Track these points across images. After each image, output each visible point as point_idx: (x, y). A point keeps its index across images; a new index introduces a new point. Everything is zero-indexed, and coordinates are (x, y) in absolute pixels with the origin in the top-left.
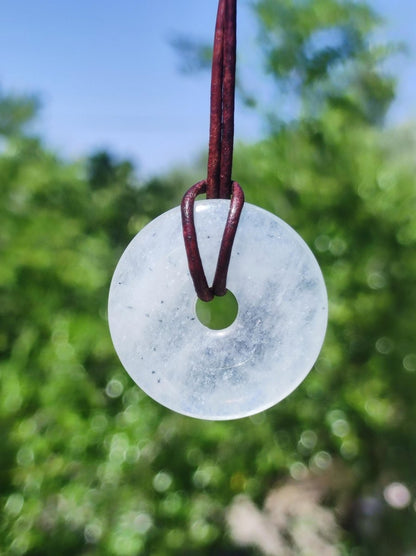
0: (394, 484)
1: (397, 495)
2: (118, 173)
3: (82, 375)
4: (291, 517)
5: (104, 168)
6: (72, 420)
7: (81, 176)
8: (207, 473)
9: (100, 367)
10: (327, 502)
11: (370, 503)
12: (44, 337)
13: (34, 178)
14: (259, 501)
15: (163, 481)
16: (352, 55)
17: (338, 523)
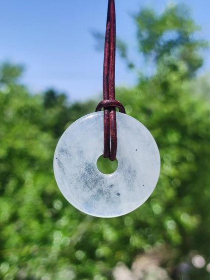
0: (197, 256)
1: (198, 261)
2: (58, 100)
3: (40, 203)
4: (145, 273)
5: (51, 98)
6: (34, 225)
7: (39, 102)
8: (102, 251)
9: (49, 197)
10: (163, 265)
11: (184, 266)
12: (21, 183)
13: (17, 103)
14: (129, 265)
15: (80, 255)
16: (183, 44)
17: (168, 275)
